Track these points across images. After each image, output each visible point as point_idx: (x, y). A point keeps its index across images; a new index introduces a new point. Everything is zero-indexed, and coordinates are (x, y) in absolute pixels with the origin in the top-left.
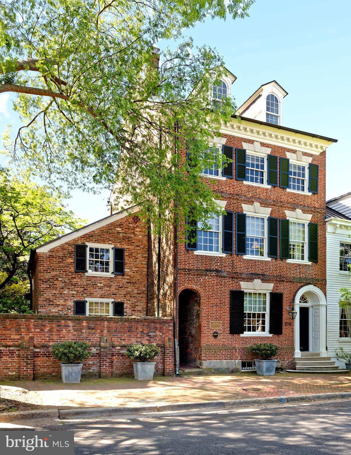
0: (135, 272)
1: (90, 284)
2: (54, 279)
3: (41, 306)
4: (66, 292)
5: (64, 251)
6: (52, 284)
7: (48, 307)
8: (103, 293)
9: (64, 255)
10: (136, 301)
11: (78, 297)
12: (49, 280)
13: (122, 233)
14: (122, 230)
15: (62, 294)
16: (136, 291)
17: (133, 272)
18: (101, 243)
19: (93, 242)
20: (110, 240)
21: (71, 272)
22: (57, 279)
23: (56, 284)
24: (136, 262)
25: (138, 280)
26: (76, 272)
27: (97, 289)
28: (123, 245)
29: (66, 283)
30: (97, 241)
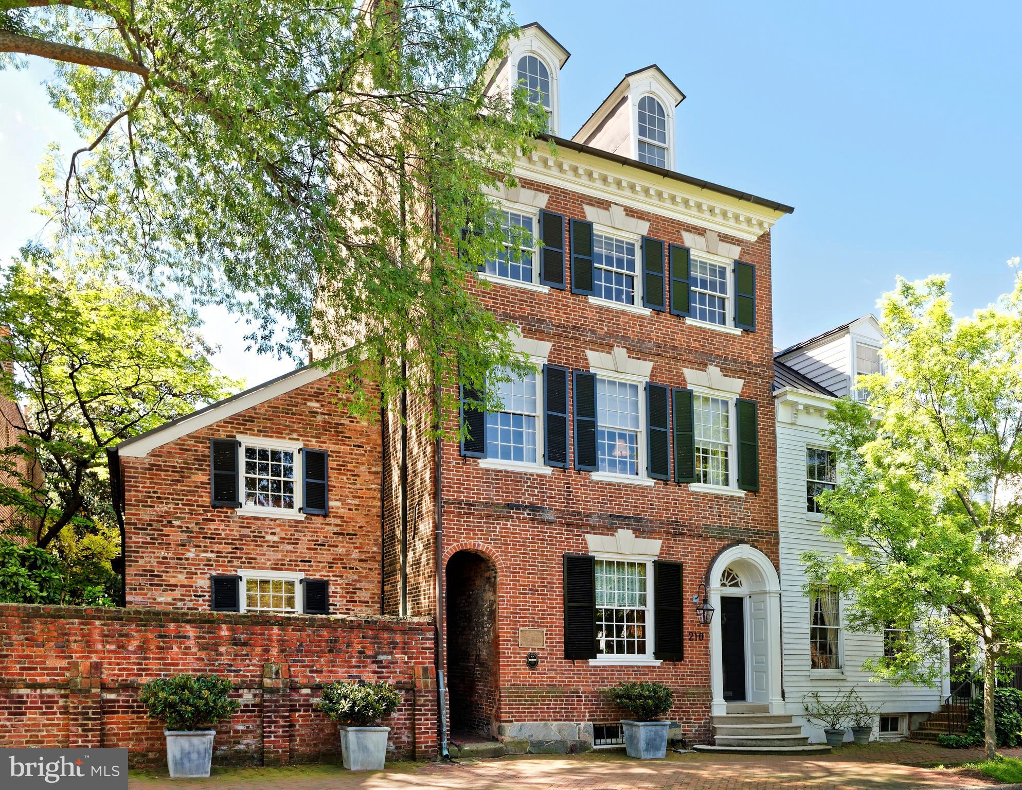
0: (354, 507)
1: (249, 536)
2: (162, 521)
3: (131, 589)
4: (190, 555)
5: (186, 455)
6: (159, 535)
7: (149, 590)
8: (280, 557)
9: (185, 463)
10: (356, 577)
11: (221, 566)
12: (151, 525)
13: (322, 414)
14: (322, 406)
15: (181, 559)
16: (355, 555)
17: (350, 509)
18: (272, 437)
19: (254, 435)
20: (295, 431)
21: (202, 506)
22: (170, 522)
23: (168, 536)
24: (355, 484)
25: (361, 527)
26: (214, 507)
27: (265, 548)
28: (325, 443)
29: (192, 532)
30: (264, 432)
